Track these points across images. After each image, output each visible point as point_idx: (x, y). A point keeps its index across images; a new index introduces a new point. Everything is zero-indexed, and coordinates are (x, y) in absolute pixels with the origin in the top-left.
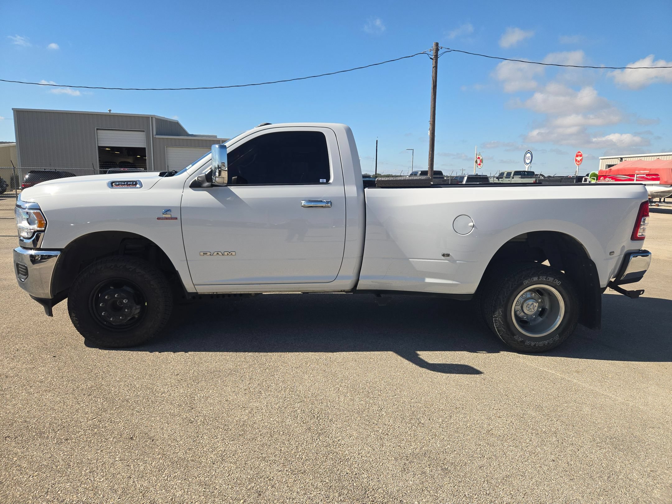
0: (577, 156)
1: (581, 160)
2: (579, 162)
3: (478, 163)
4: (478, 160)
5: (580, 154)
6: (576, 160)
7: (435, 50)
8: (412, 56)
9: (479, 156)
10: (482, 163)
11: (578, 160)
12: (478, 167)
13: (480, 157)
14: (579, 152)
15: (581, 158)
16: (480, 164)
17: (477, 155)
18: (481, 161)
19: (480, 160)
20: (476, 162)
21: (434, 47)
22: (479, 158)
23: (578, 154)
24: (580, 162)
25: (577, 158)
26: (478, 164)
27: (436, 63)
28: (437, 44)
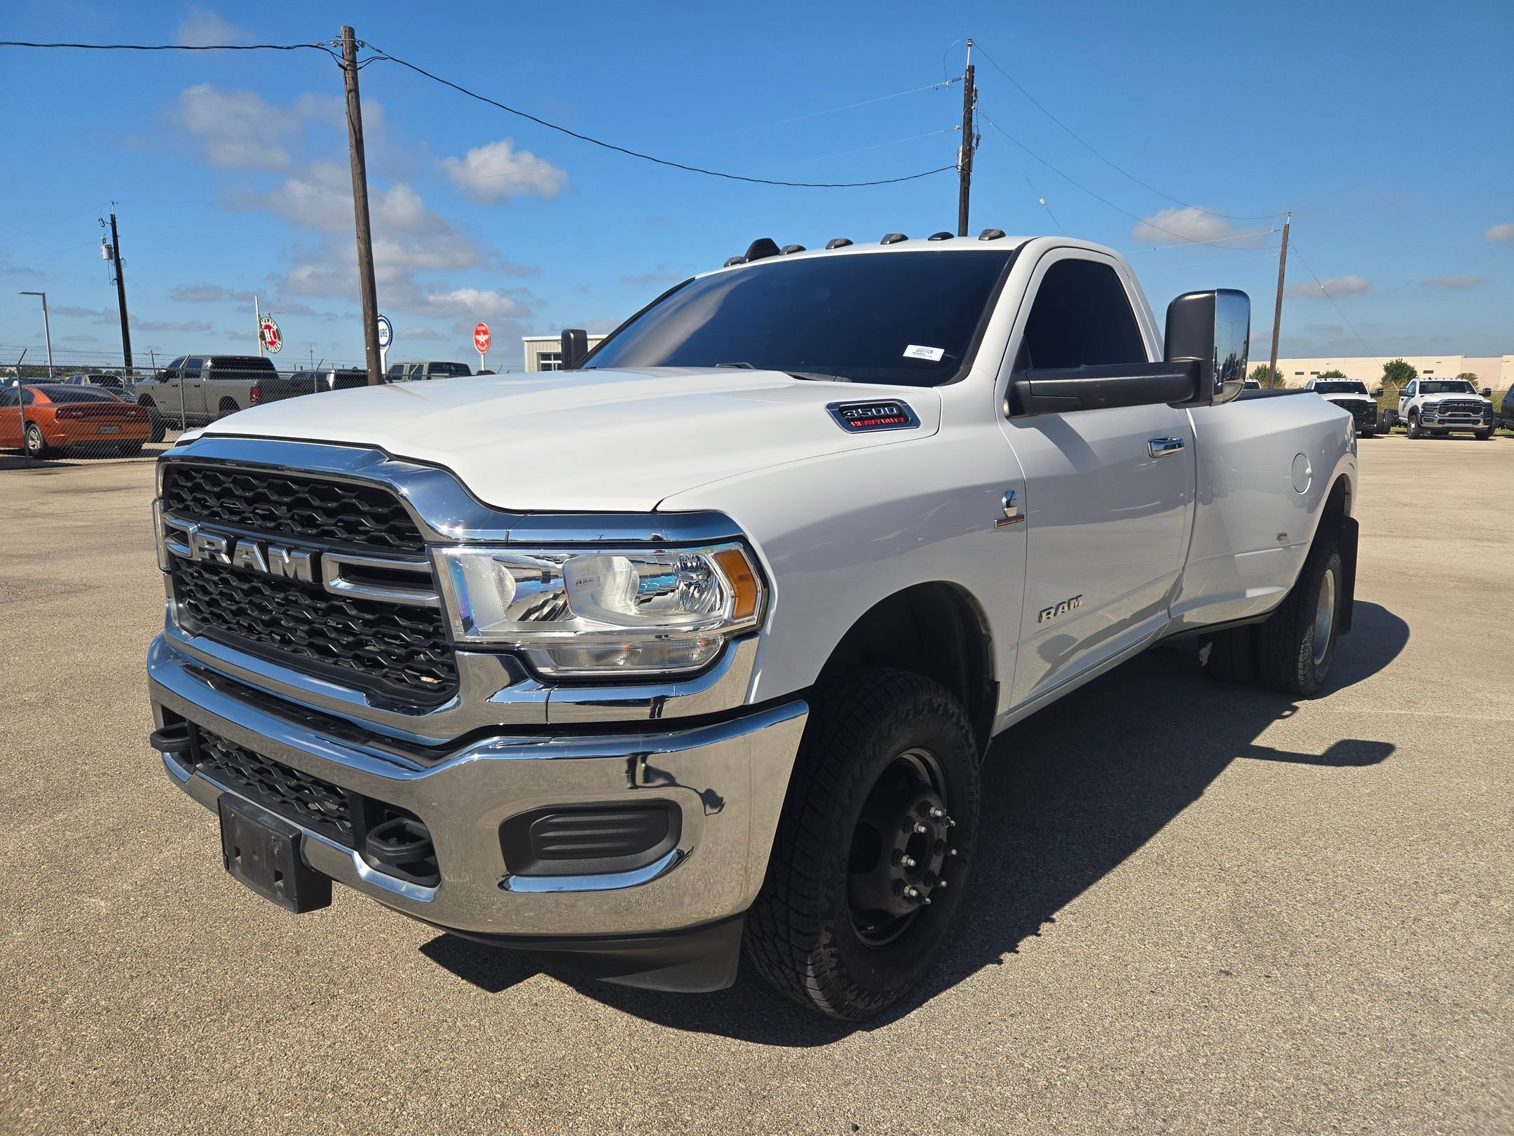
0: (478, 333)
1: (487, 341)
2: (482, 345)
3: (268, 339)
4: (266, 331)
5: (483, 328)
6: (477, 342)
7: (349, 47)
8: (288, 48)
9: (267, 323)
10: (280, 340)
11: (482, 340)
12: (267, 349)
13: (272, 325)
14: (481, 325)
15: (486, 337)
16: (272, 343)
17: (260, 320)
18: (277, 334)
19: (274, 332)
20: (263, 337)
21: (343, 37)
22: (268, 327)
23: (479, 328)
24: (486, 345)
25: (478, 337)
26: (269, 342)
27: (355, 79)
28: (351, 32)
